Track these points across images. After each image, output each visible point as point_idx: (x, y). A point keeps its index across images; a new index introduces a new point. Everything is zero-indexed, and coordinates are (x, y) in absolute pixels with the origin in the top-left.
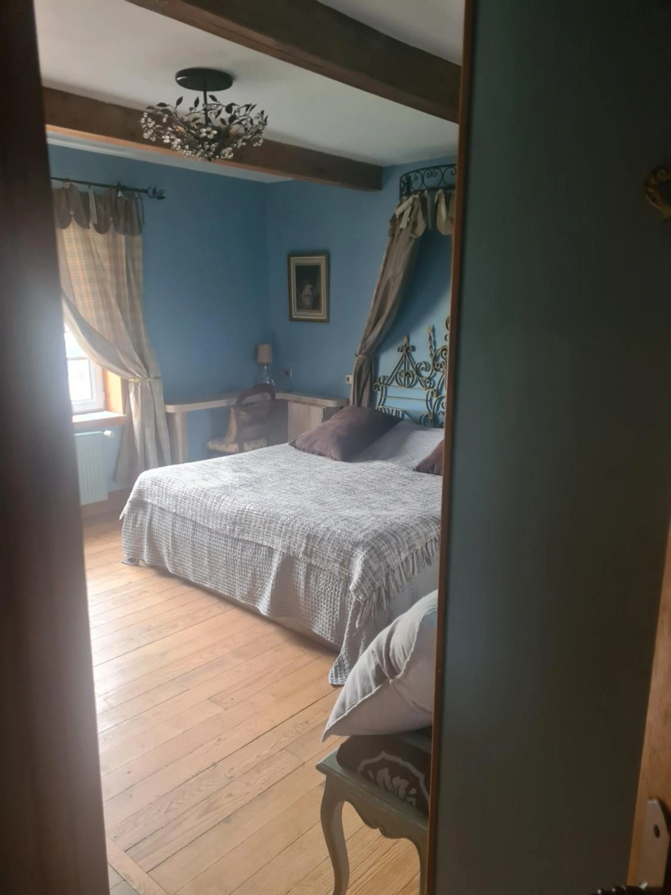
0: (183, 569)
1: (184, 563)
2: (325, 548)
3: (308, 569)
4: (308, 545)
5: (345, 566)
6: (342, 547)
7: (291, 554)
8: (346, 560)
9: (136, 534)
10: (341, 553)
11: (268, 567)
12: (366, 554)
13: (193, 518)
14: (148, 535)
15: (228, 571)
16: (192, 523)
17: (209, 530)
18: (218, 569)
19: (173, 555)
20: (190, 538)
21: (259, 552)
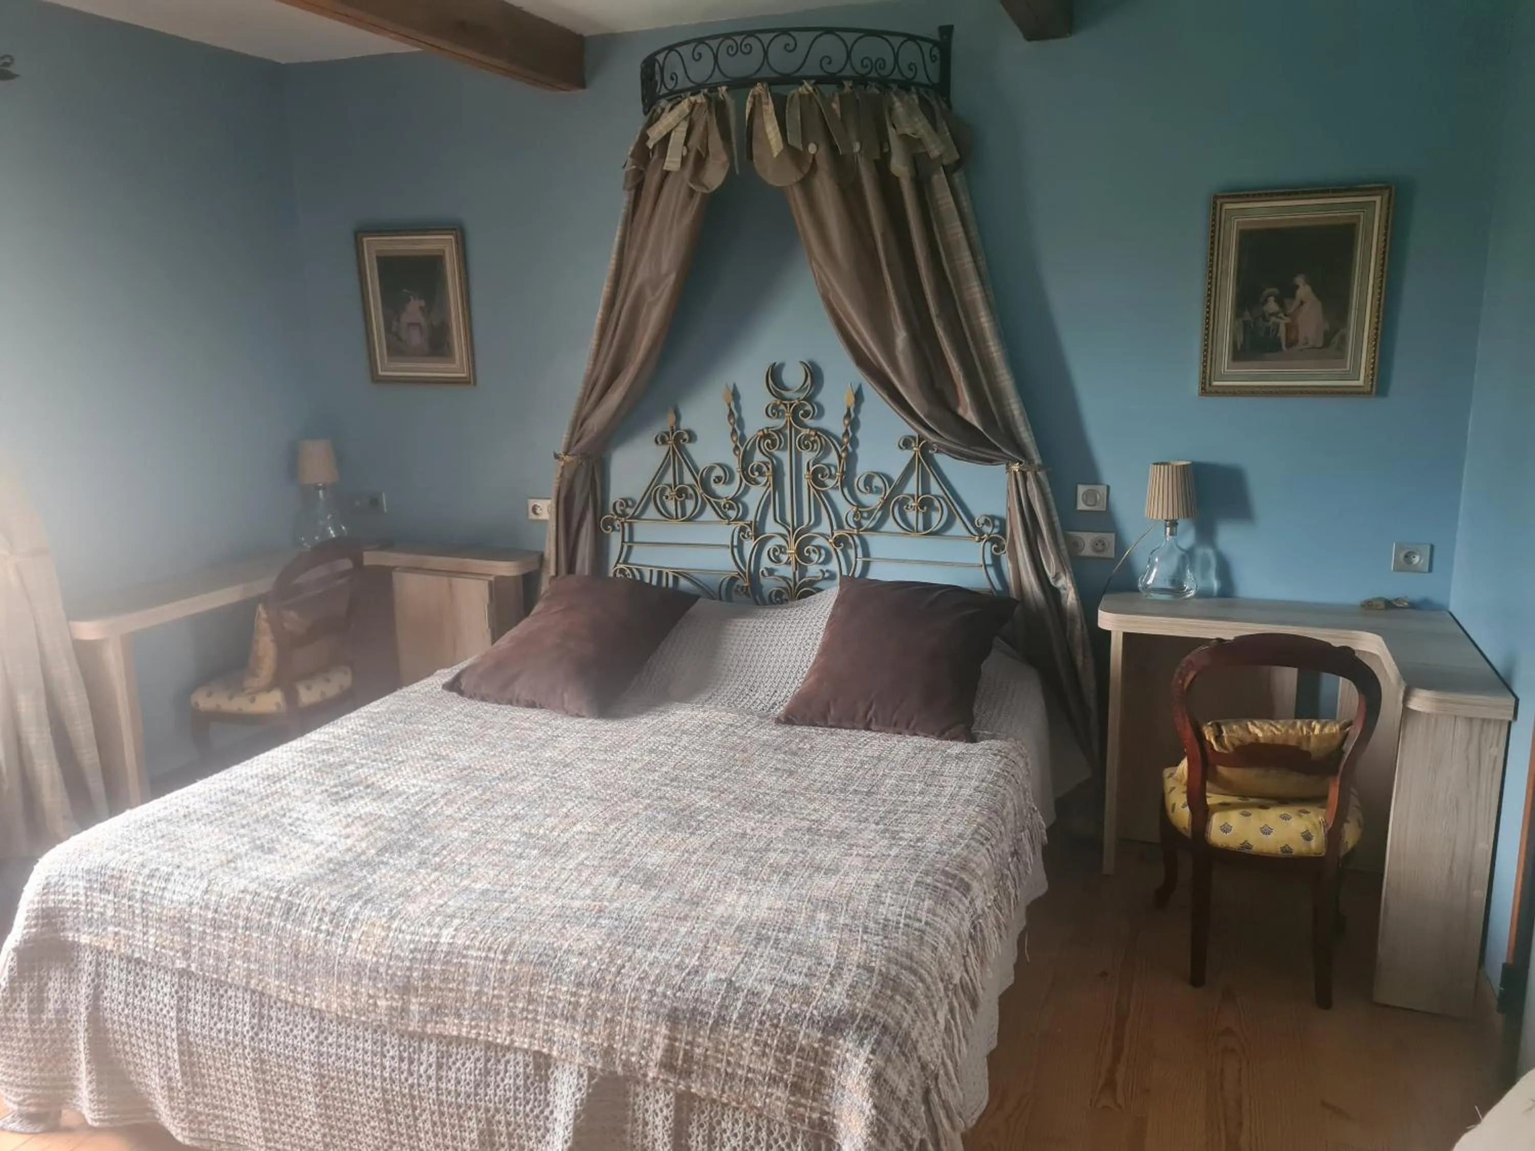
0: (227, 1128)
1: (226, 1114)
2: (733, 1045)
3: (678, 1110)
4: (676, 1040)
5: (804, 1093)
6: (789, 1037)
7: (619, 1070)
8: (808, 1074)
9: (45, 1041)
10: (789, 1057)
11: (537, 1111)
12: (873, 1052)
13: (253, 982)
14: (91, 1041)
15: (393, 1127)
16: (248, 997)
17: (317, 1015)
18: (356, 1123)
19: (187, 1093)
20: (246, 1043)
21: (501, 1067)
